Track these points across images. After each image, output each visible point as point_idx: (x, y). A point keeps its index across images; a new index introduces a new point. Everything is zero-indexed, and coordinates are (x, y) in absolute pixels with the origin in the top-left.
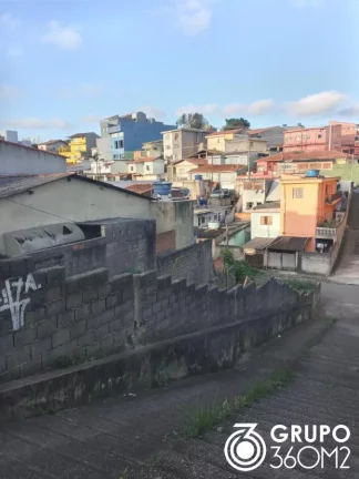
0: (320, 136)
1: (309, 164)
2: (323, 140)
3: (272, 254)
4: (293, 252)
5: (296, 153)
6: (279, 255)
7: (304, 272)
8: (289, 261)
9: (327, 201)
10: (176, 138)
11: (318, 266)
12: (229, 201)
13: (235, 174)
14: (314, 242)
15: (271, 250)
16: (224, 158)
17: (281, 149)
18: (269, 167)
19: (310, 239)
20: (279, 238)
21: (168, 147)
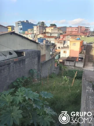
0: (76, 30)
1: (74, 37)
2: (77, 31)
3: (67, 62)
4: (73, 61)
5: (70, 34)
6: (69, 62)
7: (76, 67)
8: (72, 64)
9: (81, 47)
10: (37, 28)
11: (80, 65)
12: (53, 46)
13: (54, 39)
14: (78, 58)
15: (67, 60)
16: (51, 34)
17: (66, 33)
18: (63, 37)
19: (77, 57)
20: (68, 57)
21: (35, 30)
